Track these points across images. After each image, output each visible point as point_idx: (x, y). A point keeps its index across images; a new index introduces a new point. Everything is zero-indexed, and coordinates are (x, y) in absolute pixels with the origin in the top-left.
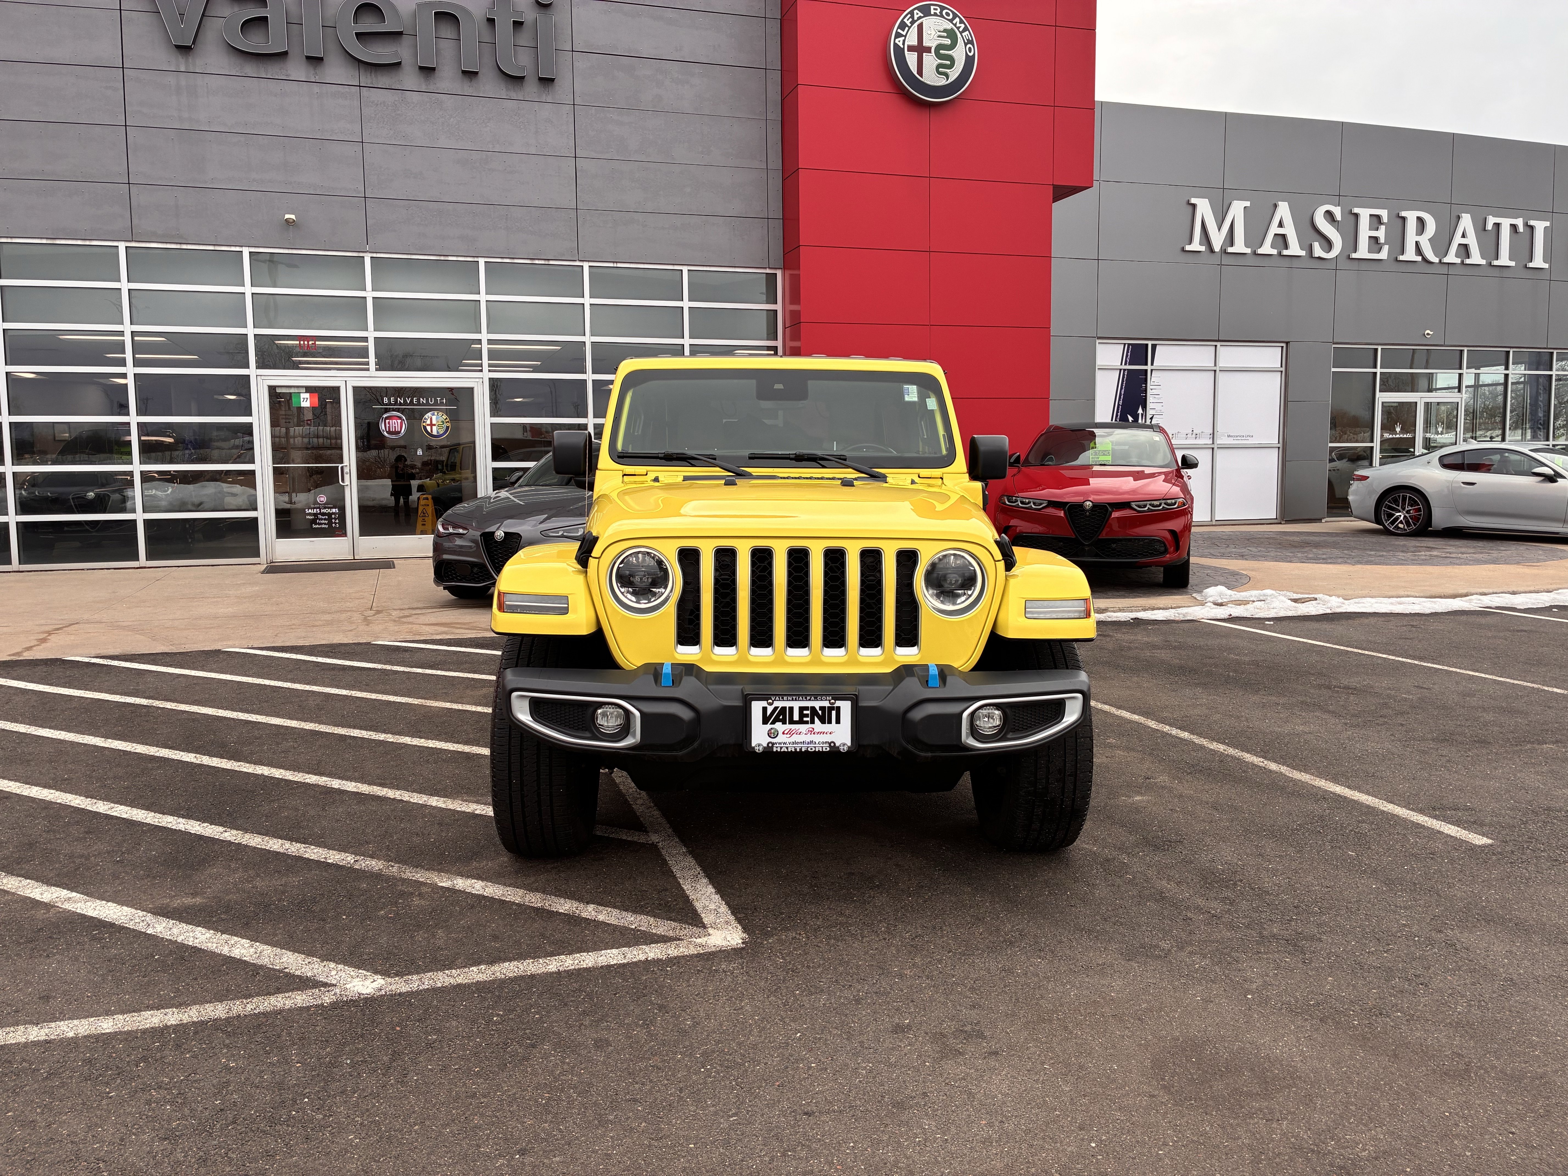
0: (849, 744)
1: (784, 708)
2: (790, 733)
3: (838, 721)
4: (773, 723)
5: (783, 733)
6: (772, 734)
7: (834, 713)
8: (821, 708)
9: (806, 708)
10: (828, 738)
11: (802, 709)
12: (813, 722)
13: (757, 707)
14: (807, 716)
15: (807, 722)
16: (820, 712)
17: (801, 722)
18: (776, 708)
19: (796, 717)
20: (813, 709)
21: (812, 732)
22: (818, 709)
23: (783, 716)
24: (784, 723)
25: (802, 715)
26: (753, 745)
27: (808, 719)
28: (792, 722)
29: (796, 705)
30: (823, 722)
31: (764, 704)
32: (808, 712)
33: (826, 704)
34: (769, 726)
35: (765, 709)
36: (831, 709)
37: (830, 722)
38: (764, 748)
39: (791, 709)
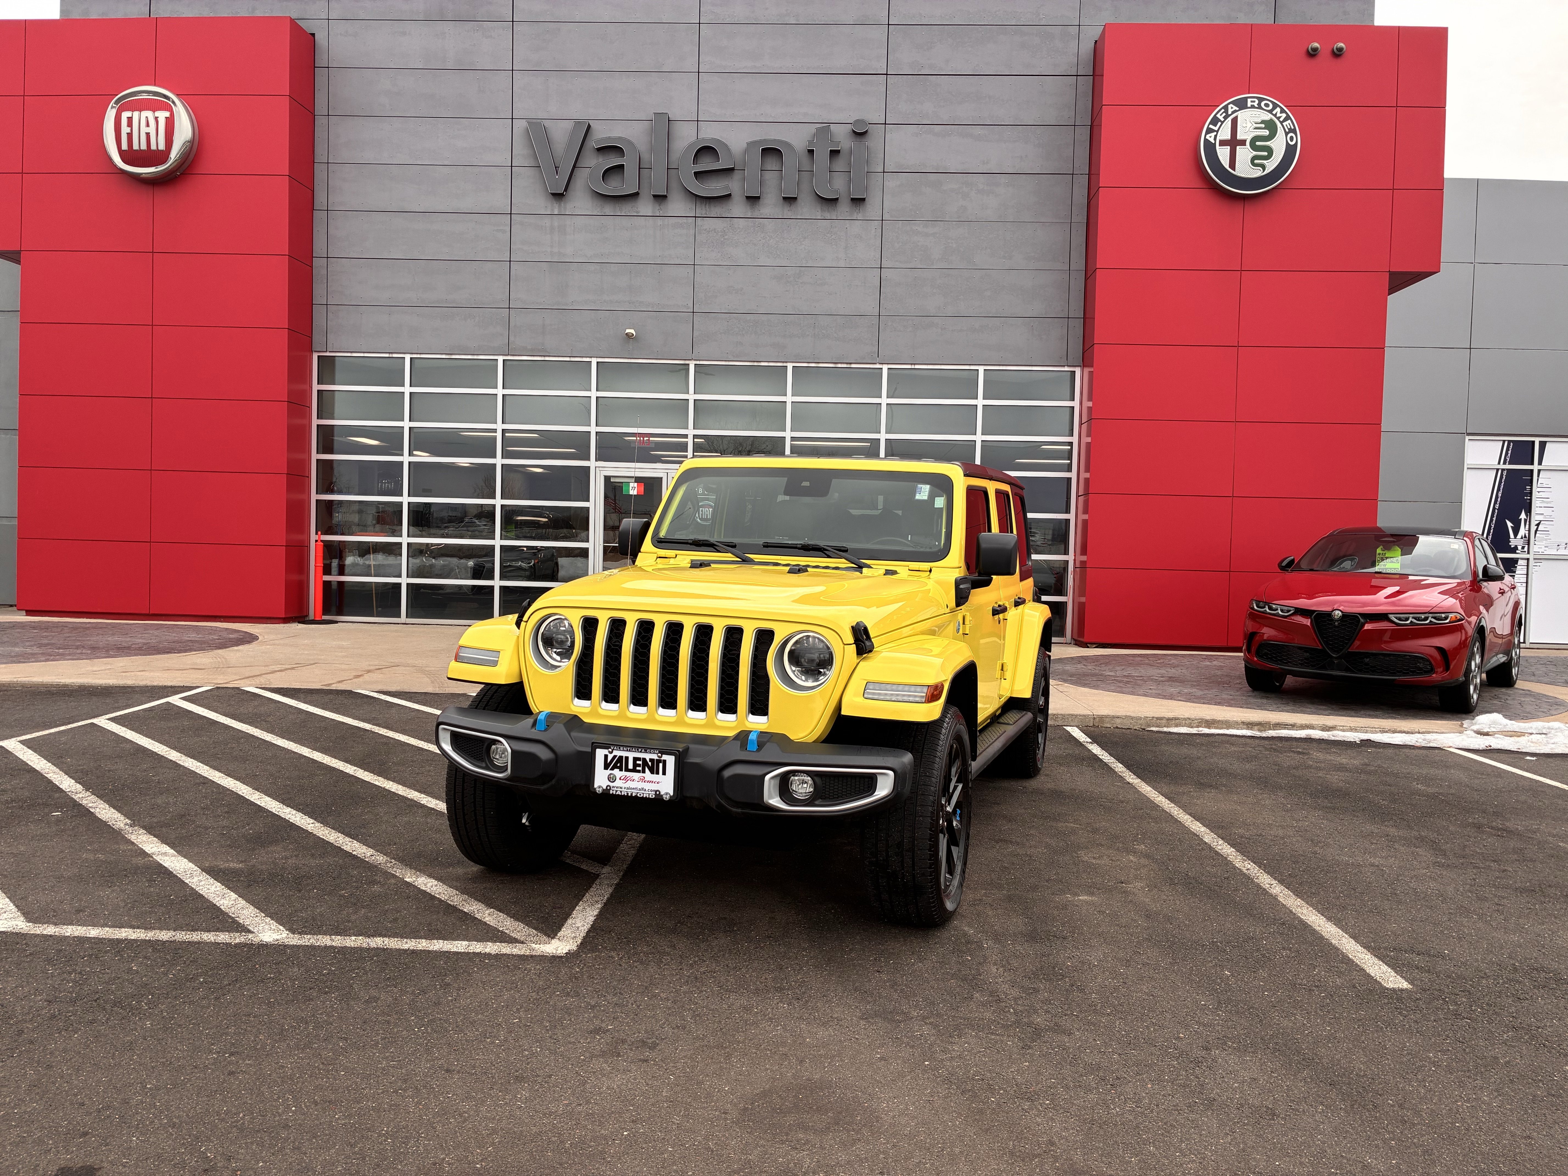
0: (672, 794)
1: (621, 757)
2: (626, 779)
3: (664, 773)
4: (612, 769)
5: (620, 779)
6: (611, 779)
7: (661, 765)
8: (652, 760)
9: (639, 759)
10: (655, 787)
11: (635, 759)
12: (644, 772)
13: (600, 754)
14: (639, 765)
15: (639, 771)
16: (650, 763)
17: (634, 770)
18: (615, 756)
19: (631, 766)
20: (644, 760)
21: (643, 780)
22: (648, 760)
23: (619, 763)
24: (621, 770)
25: (635, 765)
26: (596, 786)
27: (640, 768)
28: (627, 770)
29: (631, 755)
30: (652, 772)
31: (606, 752)
32: (640, 762)
33: (655, 757)
34: (609, 772)
35: (606, 756)
36: (659, 761)
37: (658, 773)
38: (603, 790)
39: (627, 758)
